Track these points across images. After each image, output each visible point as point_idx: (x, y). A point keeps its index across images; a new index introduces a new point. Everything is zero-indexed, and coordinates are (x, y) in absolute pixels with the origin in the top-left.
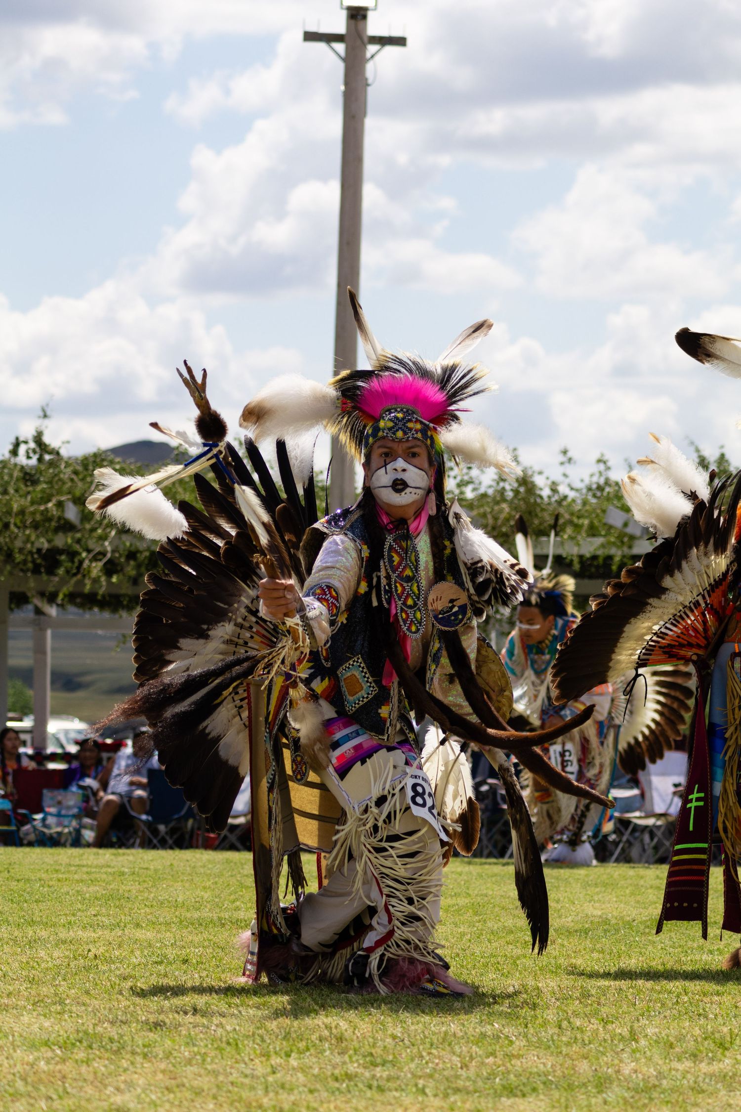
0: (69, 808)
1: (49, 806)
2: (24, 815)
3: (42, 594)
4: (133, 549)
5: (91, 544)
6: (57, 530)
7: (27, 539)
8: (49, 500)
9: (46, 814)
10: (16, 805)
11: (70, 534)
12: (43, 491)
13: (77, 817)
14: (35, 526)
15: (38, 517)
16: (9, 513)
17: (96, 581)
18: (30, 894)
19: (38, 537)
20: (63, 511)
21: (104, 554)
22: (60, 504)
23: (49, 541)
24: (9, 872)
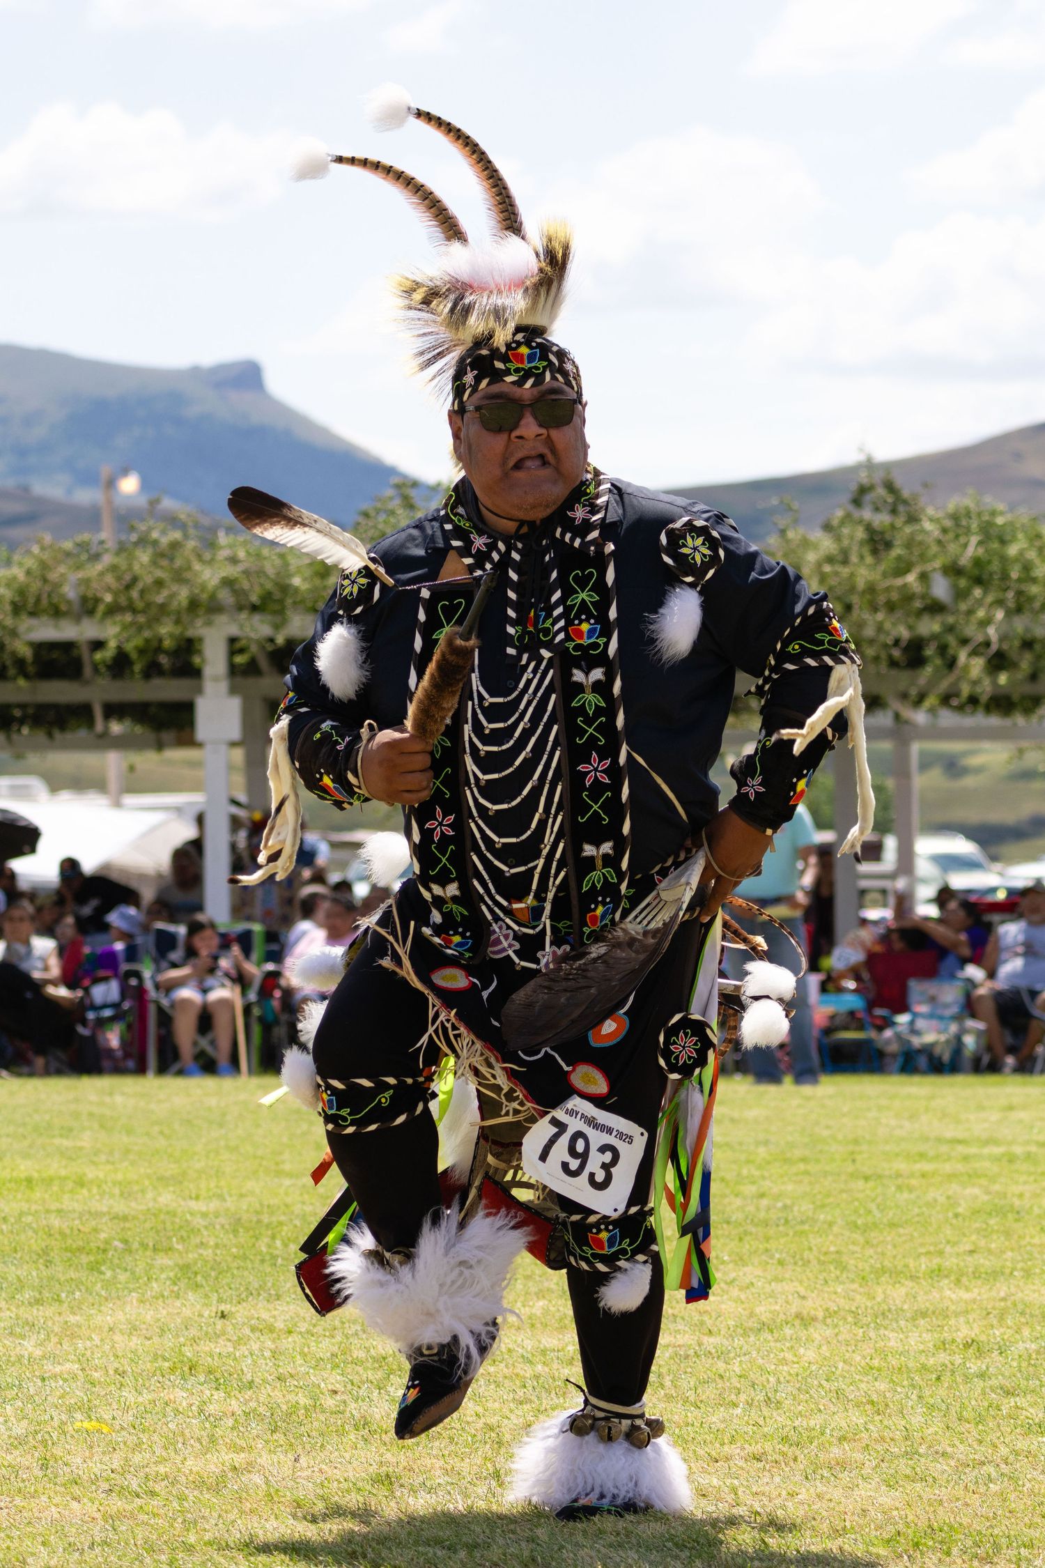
0: (946, 1006)
1: (920, 1003)
2: (884, 1018)
3: (904, 696)
4: (1029, 636)
5: (970, 630)
6: (920, 613)
7: (880, 628)
8: (907, 570)
9: (915, 1015)
10: (871, 1005)
11: (939, 618)
12: (899, 558)
13: (958, 1018)
14: (891, 607)
15: (895, 596)
16: (853, 589)
17: (975, 683)
18: (881, 1208)
19: (894, 624)
20: (928, 587)
21: (987, 644)
22: (924, 577)
23: (910, 628)
24: (854, 1161)
